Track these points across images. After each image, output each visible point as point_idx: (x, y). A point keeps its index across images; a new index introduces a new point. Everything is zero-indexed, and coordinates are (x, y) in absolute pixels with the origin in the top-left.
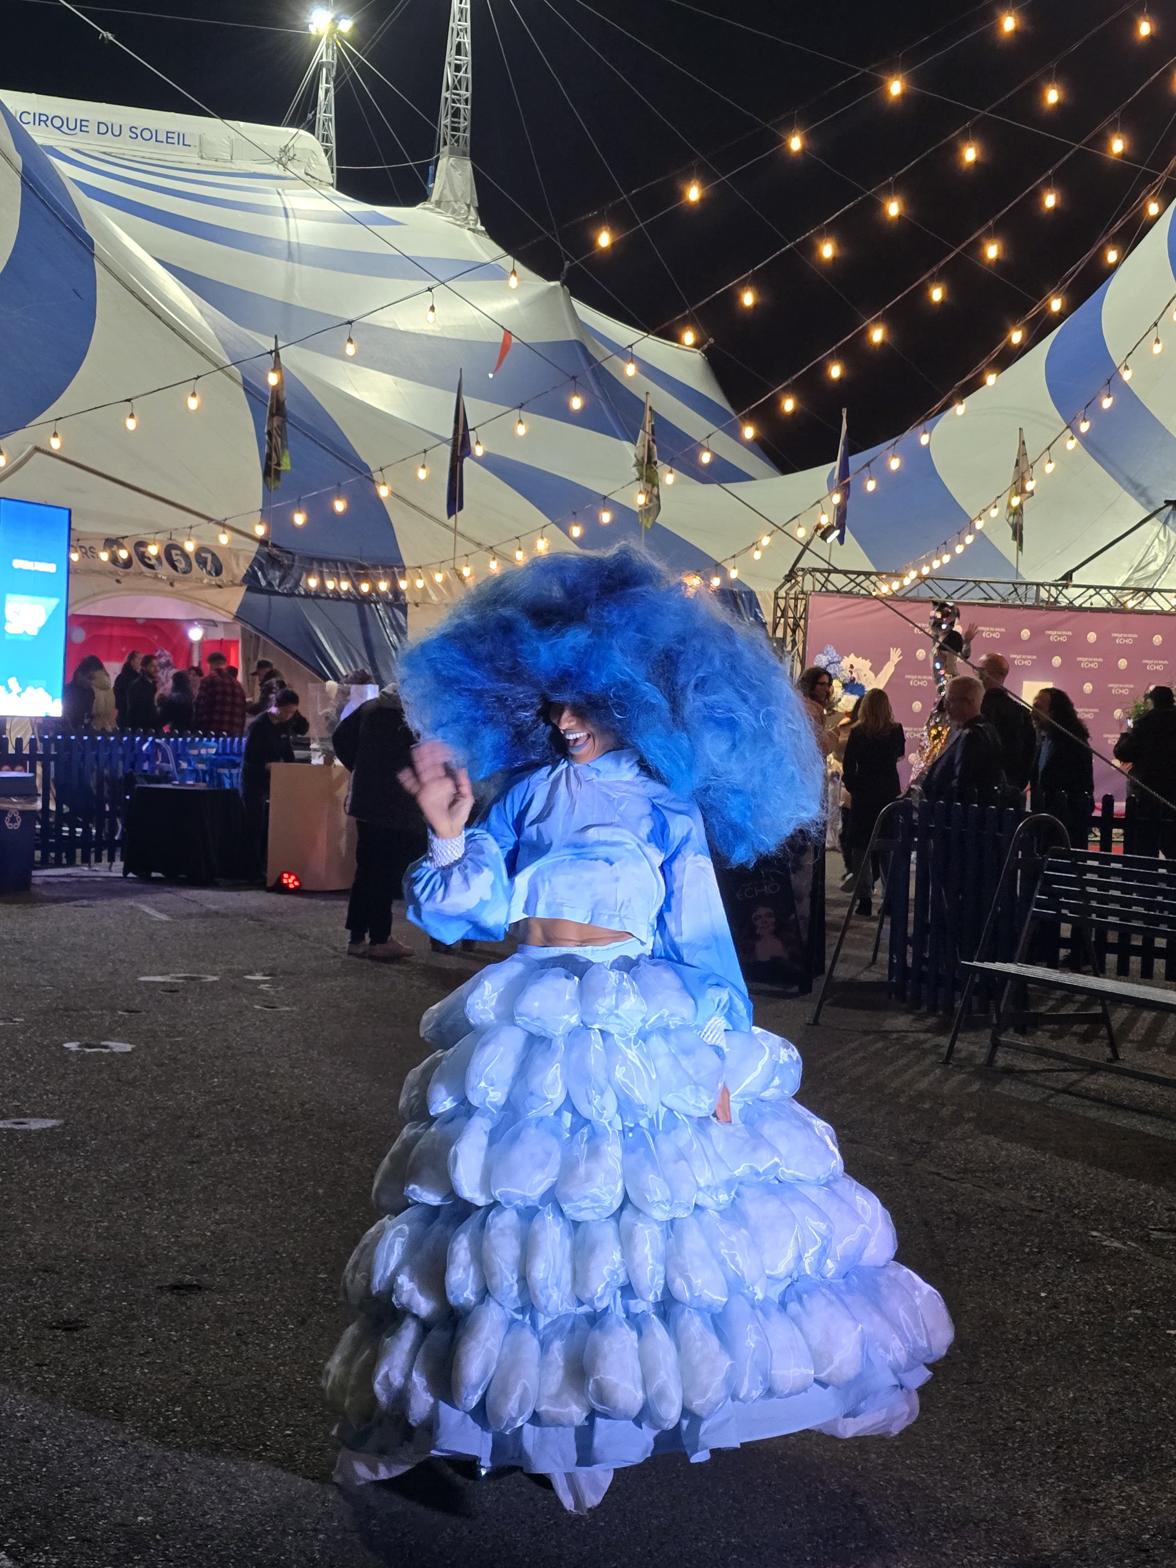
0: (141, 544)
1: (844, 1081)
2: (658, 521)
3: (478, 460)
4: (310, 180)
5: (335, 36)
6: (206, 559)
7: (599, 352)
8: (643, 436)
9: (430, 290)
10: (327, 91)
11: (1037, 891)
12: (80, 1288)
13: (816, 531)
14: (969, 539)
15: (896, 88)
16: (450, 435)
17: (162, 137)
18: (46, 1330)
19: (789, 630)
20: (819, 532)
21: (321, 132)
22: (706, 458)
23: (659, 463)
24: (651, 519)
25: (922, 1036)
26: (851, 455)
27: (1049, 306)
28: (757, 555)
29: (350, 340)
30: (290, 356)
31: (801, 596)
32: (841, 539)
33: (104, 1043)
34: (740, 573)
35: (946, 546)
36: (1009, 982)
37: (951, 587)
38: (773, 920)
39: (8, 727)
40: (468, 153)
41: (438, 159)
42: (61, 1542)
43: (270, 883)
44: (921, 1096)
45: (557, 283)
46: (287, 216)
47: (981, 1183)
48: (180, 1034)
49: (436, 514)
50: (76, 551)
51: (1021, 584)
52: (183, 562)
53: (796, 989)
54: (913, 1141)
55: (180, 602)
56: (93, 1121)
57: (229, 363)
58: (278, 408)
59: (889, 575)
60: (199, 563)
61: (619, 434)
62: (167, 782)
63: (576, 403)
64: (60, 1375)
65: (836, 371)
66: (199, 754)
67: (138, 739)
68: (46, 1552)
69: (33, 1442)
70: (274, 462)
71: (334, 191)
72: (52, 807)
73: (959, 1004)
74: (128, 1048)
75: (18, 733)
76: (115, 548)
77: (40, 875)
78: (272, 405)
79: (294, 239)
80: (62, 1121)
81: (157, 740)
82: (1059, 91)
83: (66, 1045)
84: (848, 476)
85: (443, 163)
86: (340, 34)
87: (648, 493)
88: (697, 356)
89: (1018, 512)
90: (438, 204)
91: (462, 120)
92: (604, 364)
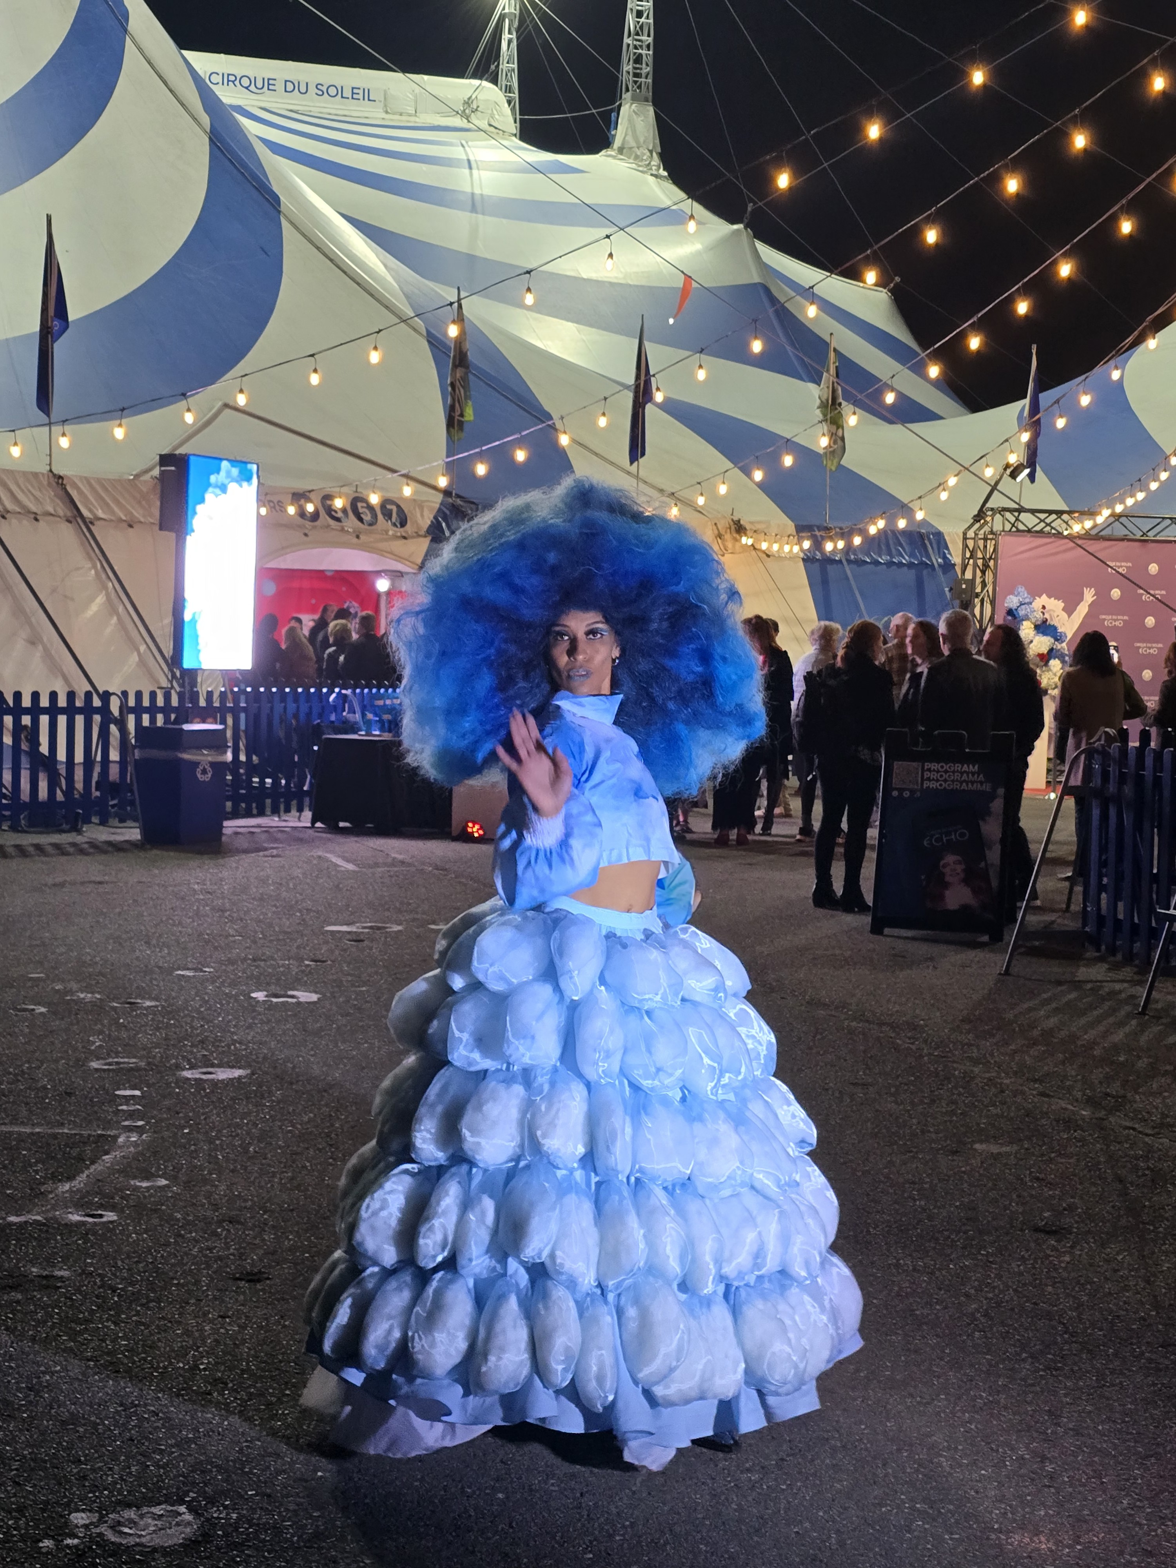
0: (328, 497)
1: (1036, 1033)
2: (843, 462)
3: (658, 406)
4: (493, 131)
6: (391, 511)
7: (782, 293)
8: (828, 377)
9: (608, 237)
10: (510, 41)
12: (264, 1240)
13: (1005, 469)
14: (1164, 476)
15: (1081, 18)
16: (631, 380)
17: (347, 93)
18: (230, 1282)
19: (978, 571)
20: (1009, 471)
21: (504, 83)
22: (890, 398)
23: (844, 403)
24: (835, 461)
25: (1118, 987)
26: (1041, 392)
28: (944, 496)
29: (529, 290)
30: (474, 307)
31: (990, 536)
32: (1032, 477)
33: (290, 993)
34: (926, 514)
35: (1140, 483)
37: (1146, 525)
38: (963, 867)
39: (199, 680)
40: (650, 99)
41: (620, 106)
42: (242, 1497)
43: (455, 831)
44: (1116, 1047)
45: (739, 226)
46: (470, 168)
48: (365, 984)
49: (618, 461)
50: (265, 506)
52: (369, 515)
53: (985, 938)
54: (1107, 1095)
55: (367, 554)
56: (278, 1071)
57: (413, 315)
58: (461, 360)
59: (1082, 513)
60: (384, 514)
61: (804, 377)
62: (355, 733)
63: (757, 346)
64: (243, 1327)
65: (1022, 308)
66: (385, 705)
67: (325, 690)
68: (226, 1507)
69: (215, 1394)
70: (458, 412)
71: (517, 141)
72: (243, 758)
73: (1156, 956)
74: (314, 997)
75: (208, 687)
76: (302, 502)
77: (230, 826)
78: (454, 356)
79: (477, 191)
80: (249, 1071)
81: (344, 692)
83: (253, 995)
84: (1038, 412)
85: (624, 110)
87: (833, 435)
88: (883, 296)
90: (621, 150)
91: (644, 66)
92: (786, 305)
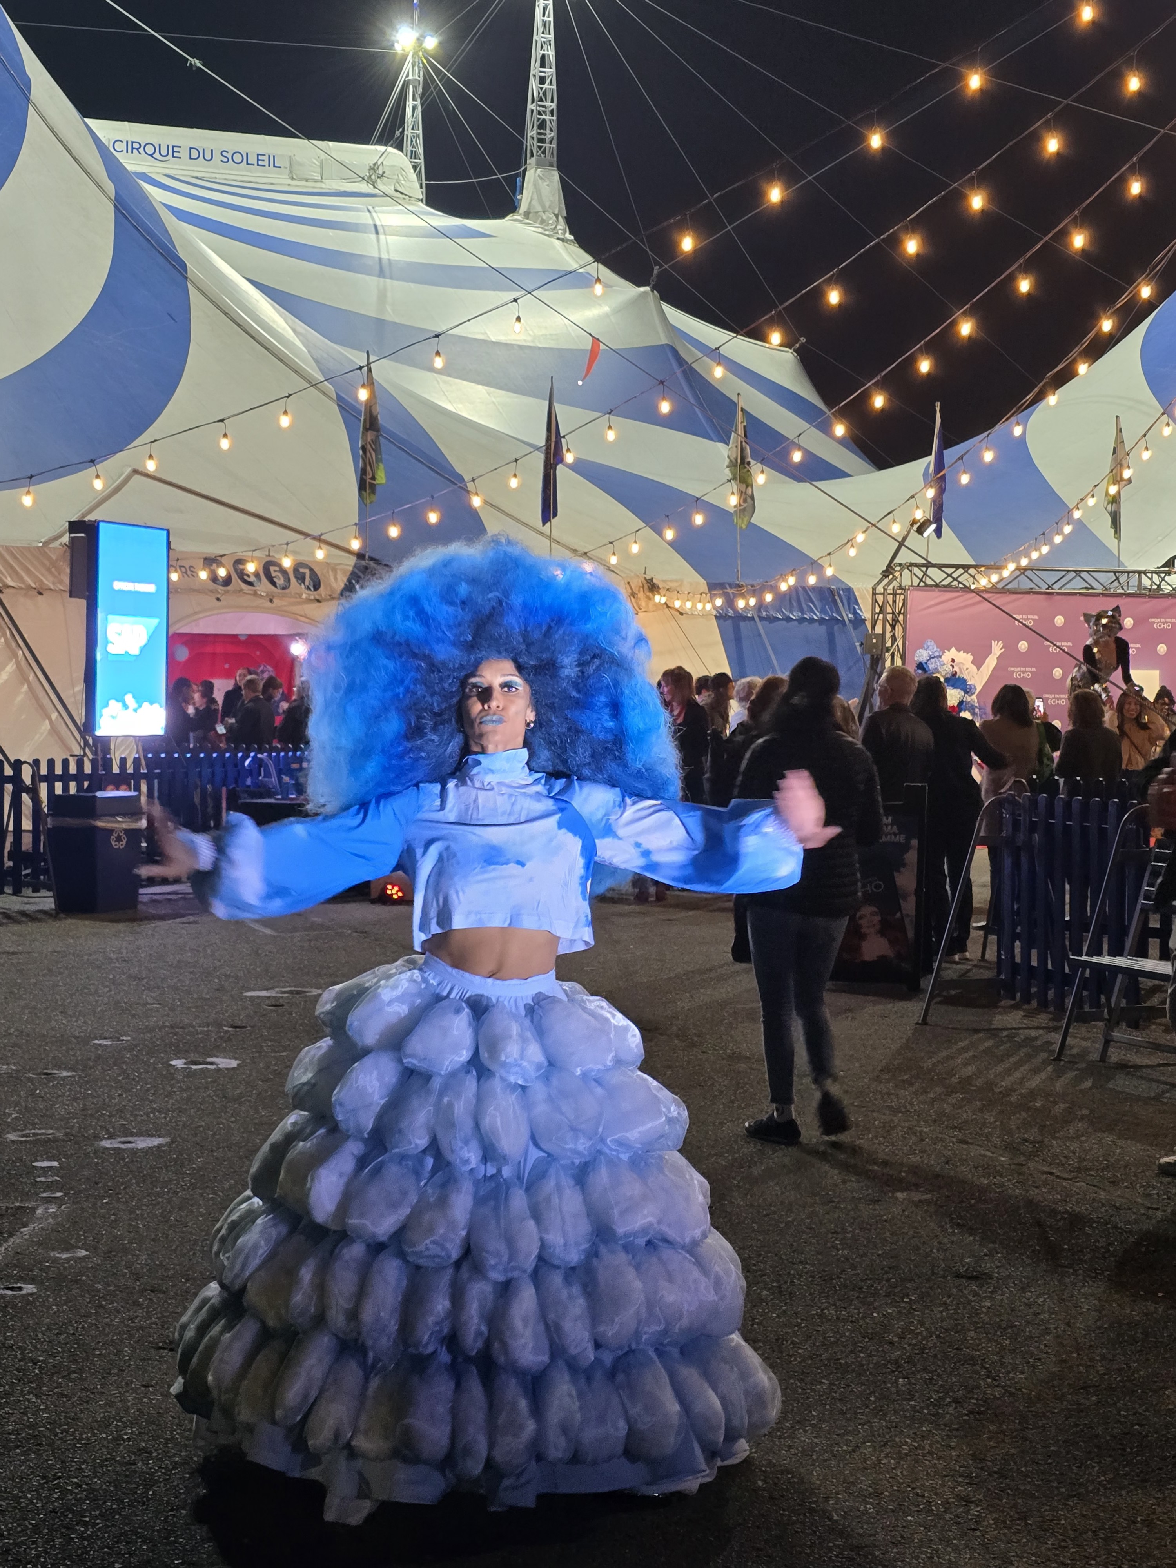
0: (239, 562)
1: (954, 1080)
2: (753, 520)
3: (569, 466)
4: (399, 196)
5: (421, 54)
6: (304, 574)
7: (689, 354)
8: (736, 437)
9: (515, 300)
10: (414, 108)
11: (1145, 883)
13: (912, 525)
14: (1068, 529)
15: (975, 81)
16: (542, 442)
17: (253, 160)
18: (153, 1351)
19: (888, 626)
20: (915, 527)
21: (409, 149)
22: (797, 457)
23: (752, 462)
24: (746, 519)
25: (1033, 1033)
26: (946, 448)
27: (1138, 294)
28: (852, 552)
29: (438, 353)
30: (383, 370)
31: (899, 591)
32: (938, 532)
33: (210, 1060)
34: (836, 570)
35: (1045, 537)
36: (1120, 976)
37: (1051, 578)
38: (880, 918)
39: (112, 747)
40: (555, 164)
41: (525, 171)
43: (374, 895)
44: (1032, 1094)
45: (646, 289)
46: (377, 233)
47: (1095, 1182)
49: (531, 522)
50: (176, 571)
51: (1122, 572)
52: (282, 579)
53: (903, 988)
54: (1026, 1140)
55: (280, 618)
56: (198, 1139)
57: (322, 379)
58: (372, 424)
59: (988, 567)
61: (713, 436)
62: (271, 797)
63: (665, 407)
64: (166, 1396)
65: (925, 366)
66: (301, 767)
67: (240, 755)
69: (139, 1464)
70: (369, 476)
71: (423, 206)
73: (1069, 1001)
74: (234, 1064)
75: (122, 753)
76: (214, 566)
77: (146, 893)
78: (365, 420)
79: (384, 256)
80: (168, 1140)
81: (259, 756)
82: (1140, 79)
83: (172, 1063)
84: (943, 468)
85: (529, 175)
86: (425, 52)
87: (741, 493)
88: (789, 355)
89: (1115, 500)
90: (527, 215)
91: (548, 131)
92: (694, 366)
